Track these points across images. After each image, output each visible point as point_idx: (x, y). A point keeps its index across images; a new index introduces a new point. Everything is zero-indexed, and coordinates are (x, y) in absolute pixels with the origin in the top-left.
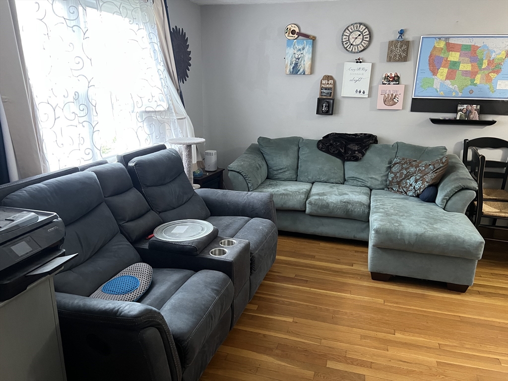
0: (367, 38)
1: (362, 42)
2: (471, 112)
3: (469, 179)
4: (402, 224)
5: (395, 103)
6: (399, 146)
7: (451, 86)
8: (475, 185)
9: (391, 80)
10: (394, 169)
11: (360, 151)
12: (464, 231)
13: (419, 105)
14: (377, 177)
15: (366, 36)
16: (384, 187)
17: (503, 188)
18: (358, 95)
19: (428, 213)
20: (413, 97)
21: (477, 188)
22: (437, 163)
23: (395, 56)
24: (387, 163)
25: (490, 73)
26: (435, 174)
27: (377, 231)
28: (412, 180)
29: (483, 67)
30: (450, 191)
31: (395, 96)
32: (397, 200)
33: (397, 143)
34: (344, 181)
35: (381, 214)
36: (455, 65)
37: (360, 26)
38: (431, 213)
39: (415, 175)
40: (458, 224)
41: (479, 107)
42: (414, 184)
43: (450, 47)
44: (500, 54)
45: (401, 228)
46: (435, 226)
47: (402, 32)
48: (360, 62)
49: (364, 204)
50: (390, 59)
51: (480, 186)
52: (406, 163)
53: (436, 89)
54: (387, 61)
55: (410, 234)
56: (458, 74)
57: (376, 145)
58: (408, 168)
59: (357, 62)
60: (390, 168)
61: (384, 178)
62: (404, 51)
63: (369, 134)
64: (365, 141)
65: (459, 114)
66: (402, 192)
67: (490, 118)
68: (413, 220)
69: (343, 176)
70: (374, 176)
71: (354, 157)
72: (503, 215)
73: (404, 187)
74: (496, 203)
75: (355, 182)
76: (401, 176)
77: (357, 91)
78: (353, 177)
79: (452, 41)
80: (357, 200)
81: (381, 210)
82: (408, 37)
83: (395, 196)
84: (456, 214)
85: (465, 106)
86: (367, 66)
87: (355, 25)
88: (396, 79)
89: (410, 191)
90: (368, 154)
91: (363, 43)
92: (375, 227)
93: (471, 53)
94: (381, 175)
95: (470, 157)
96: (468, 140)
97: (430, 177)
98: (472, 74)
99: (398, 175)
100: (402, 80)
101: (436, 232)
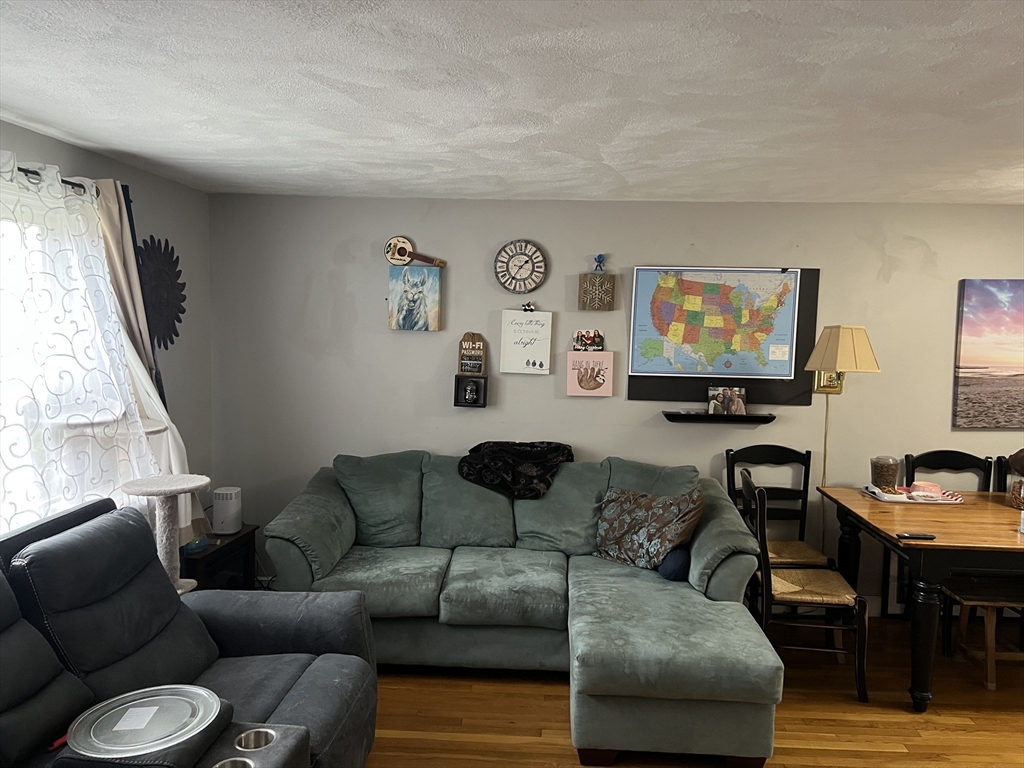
0: (541, 267)
1: (531, 274)
2: (731, 400)
3: (743, 533)
4: (632, 640)
5: (599, 385)
6: (613, 465)
7: (693, 355)
8: (753, 544)
9: (589, 342)
10: (608, 513)
11: (542, 479)
12: (745, 646)
13: (642, 388)
14: (576, 531)
15: (538, 264)
16: (592, 550)
17: (801, 538)
18: (531, 370)
19: (678, 607)
20: (630, 374)
21: (759, 550)
22: (683, 501)
23: (592, 300)
24: (594, 500)
25: (756, 331)
26: (683, 525)
27: (584, 661)
28: (643, 534)
29: (743, 323)
30: (712, 559)
31: (599, 372)
32: (619, 579)
33: (609, 459)
34: (514, 542)
35: (588, 619)
36: (693, 320)
37: (526, 246)
38: (683, 608)
39: (647, 524)
40: (732, 629)
41: (743, 391)
42: (646, 544)
43: (685, 288)
44: (767, 300)
45: (629, 650)
46: (692, 639)
47: (601, 260)
48: (532, 310)
49: (556, 594)
50: (584, 306)
51: (763, 546)
52: (628, 500)
53: (668, 360)
54: (579, 309)
55: (647, 662)
56: (703, 335)
57: (571, 464)
58: (633, 511)
59: (525, 310)
60: (599, 510)
61: (591, 531)
62: (606, 292)
63: (556, 443)
64: (550, 456)
65: (712, 403)
66: (625, 560)
67: (764, 410)
68: (650, 628)
69: (512, 530)
70: (571, 529)
71: (532, 490)
72: (808, 598)
73: (629, 549)
74: (794, 572)
75: (537, 541)
76: (621, 526)
77: (528, 363)
78: (532, 532)
79: (687, 277)
80: (541, 584)
81: (590, 608)
82: (614, 267)
83: (613, 571)
84: (727, 606)
85: (721, 389)
86: (545, 317)
87: (518, 244)
88: (598, 342)
89: (640, 557)
90: (558, 484)
91: (533, 277)
92: (580, 651)
93: (720, 297)
94: (585, 525)
95: (739, 483)
96: (731, 450)
97: (673, 530)
98: (726, 334)
99: (616, 524)
100: (607, 342)
101: (695, 654)
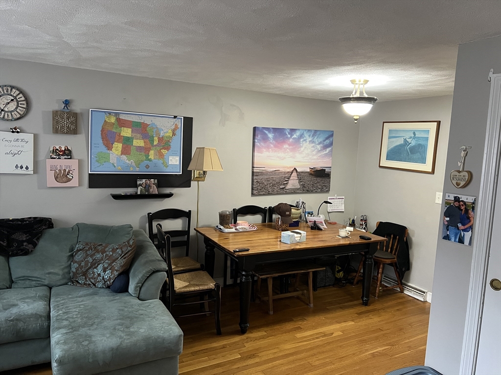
0: (24, 104)
1: (16, 108)
2: (150, 186)
3: (159, 260)
4: (93, 339)
5: (69, 180)
6: (80, 228)
7: (127, 161)
8: (164, 266)
9: (62, 153)
10: (78, 258)
11: (30, 242)
12: (162, 326)
13: (97, 181)
14: (56, 271)
15: (21, 102)
16: (67, 281)
17: (187, 255)
18: (19, 171)
19: (123, 310)
20: (90, 173)
21: (167, 268)
22: (124, 246)
23: (62, 127)
24: (68, 251)
25: (161, 149)
26: (124, 260)
27: (60, 362)
28: (100, 268)
29: (154, 144)
30: (142, 277)
31: (69, 172)
32: (84, 298)
33: (77, 225)
34: (11, 284)
35: (64, 331)
36: (127, 142)
37: (11, 90)
38: (126, 309)
39: (102, 262)
40: (154, 317)
41: (156, 181)
42: (102, 274)
43: (122, 123)
44: (167, 132)
45: (92, 347)
46: (132, 330)
47: (67, 103)
48: (18, 132)
49: (41, 316)
50: (56, 131)
51: (170, 266)
52: (90, 248)
53: (113, 164)
54: (53, 133)
55: (104, 352)
56: (133, 151)
57: (51, 230)
58: (94, 255)
59: (13, 132)
60: (72, 256)
61: (66, 270)
62: (72, 123)
63: (40, 218)
64: (35, 227)
65: (139, 188)
66: (89, 284)
67: (168, 191)
68: (106, 328)
69: (8, 277)
70: (52, 271)
71: (22, 250)
72: (192, 289)
73: (92, 278)
74: (184, 275)
75: (27, 282)
76: (86, 264)
77: (17, 167)
78: (24, 277)
79: (122, 117)
80: (30, 312)
81: (65, 323)
82: (76, 107)
83: (81, 293)
84: (151, 303)
85: (144, 180)
86: (30, 137)
87: (5, 88)
88: (67, 153)
89: (99, 282)
90: (42, 243)
91: (18, 110)
92: (57, 356)
93: (142, 129)
94: (62, 267)
95: (155, 230)
96: (151, 213)
97: (118, 265)
98: (146, 150)
99: (83, 264)
100: (74, 153)
101: (134, 339)
